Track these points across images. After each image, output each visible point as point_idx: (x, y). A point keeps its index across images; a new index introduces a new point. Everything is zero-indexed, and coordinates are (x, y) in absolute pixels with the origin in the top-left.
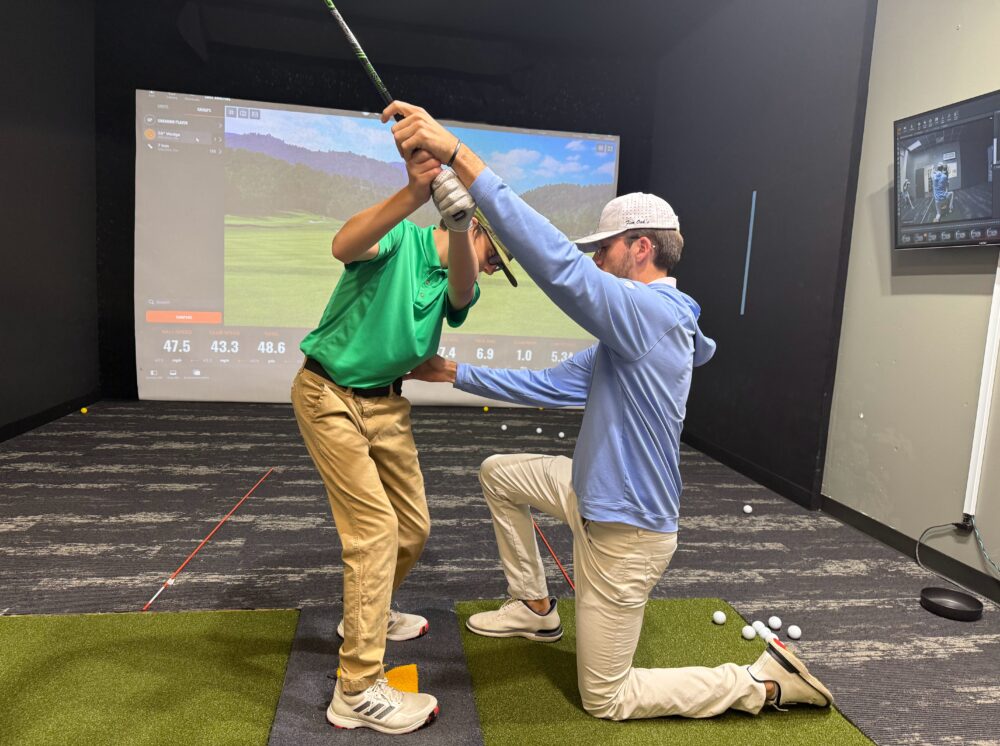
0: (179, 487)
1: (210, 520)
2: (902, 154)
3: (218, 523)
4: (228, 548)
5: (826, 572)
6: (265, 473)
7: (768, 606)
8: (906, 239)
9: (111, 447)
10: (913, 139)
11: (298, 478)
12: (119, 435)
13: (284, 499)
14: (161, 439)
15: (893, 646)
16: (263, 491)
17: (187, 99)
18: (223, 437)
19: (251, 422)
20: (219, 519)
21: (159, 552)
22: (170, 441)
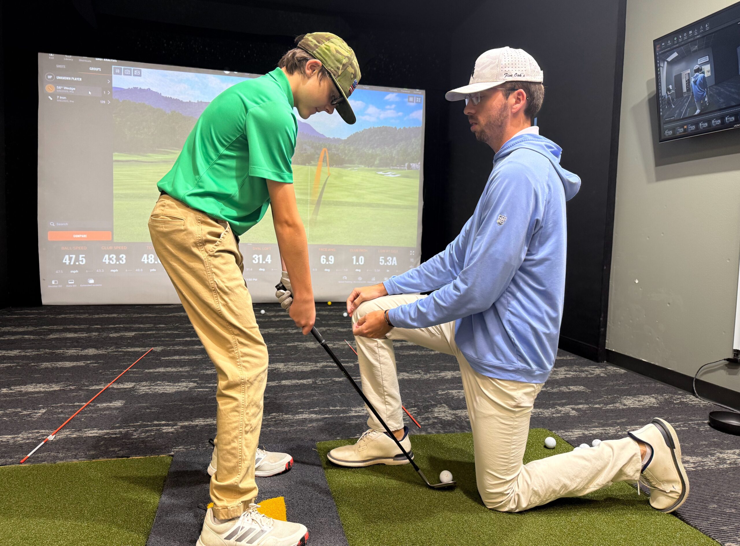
0: (68, 364)
1: (93, 388)
2: (662, 65)
3: (101, 389)
4: (109, 408)
5: (625, 405)
6: (146, 352)
7: (586, 433)
8: (669, 133)
9: (13, 338)
10: (671, 52)
11: (175, 355)
12: (21, 330)
13: (162, 370)
14: (57, 331)
15: (700, 459)
16: (143, 364)
17: (80, 60)
18: (111, 328)
19: (135, 318)
20: (103, 387)
21: (44, 414)
22: (66, 332)
